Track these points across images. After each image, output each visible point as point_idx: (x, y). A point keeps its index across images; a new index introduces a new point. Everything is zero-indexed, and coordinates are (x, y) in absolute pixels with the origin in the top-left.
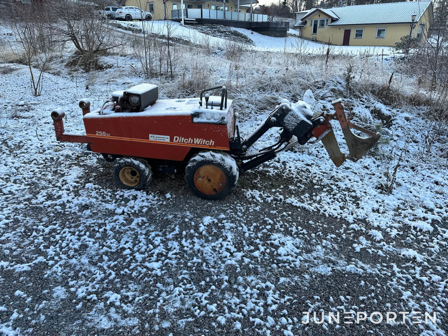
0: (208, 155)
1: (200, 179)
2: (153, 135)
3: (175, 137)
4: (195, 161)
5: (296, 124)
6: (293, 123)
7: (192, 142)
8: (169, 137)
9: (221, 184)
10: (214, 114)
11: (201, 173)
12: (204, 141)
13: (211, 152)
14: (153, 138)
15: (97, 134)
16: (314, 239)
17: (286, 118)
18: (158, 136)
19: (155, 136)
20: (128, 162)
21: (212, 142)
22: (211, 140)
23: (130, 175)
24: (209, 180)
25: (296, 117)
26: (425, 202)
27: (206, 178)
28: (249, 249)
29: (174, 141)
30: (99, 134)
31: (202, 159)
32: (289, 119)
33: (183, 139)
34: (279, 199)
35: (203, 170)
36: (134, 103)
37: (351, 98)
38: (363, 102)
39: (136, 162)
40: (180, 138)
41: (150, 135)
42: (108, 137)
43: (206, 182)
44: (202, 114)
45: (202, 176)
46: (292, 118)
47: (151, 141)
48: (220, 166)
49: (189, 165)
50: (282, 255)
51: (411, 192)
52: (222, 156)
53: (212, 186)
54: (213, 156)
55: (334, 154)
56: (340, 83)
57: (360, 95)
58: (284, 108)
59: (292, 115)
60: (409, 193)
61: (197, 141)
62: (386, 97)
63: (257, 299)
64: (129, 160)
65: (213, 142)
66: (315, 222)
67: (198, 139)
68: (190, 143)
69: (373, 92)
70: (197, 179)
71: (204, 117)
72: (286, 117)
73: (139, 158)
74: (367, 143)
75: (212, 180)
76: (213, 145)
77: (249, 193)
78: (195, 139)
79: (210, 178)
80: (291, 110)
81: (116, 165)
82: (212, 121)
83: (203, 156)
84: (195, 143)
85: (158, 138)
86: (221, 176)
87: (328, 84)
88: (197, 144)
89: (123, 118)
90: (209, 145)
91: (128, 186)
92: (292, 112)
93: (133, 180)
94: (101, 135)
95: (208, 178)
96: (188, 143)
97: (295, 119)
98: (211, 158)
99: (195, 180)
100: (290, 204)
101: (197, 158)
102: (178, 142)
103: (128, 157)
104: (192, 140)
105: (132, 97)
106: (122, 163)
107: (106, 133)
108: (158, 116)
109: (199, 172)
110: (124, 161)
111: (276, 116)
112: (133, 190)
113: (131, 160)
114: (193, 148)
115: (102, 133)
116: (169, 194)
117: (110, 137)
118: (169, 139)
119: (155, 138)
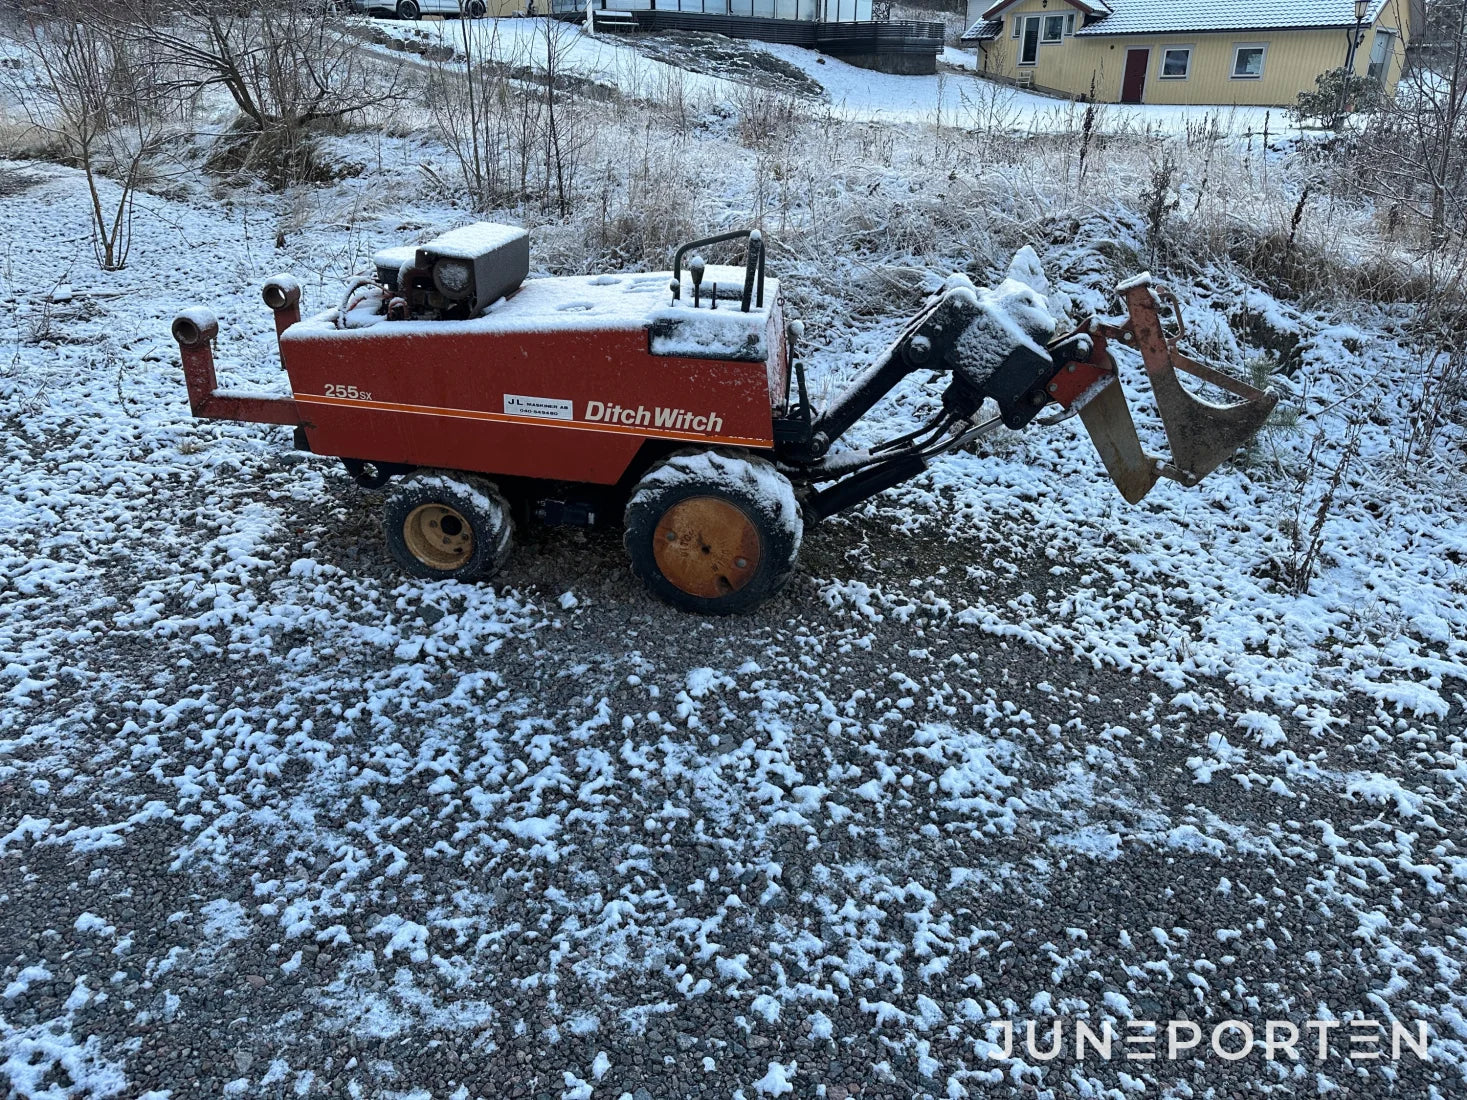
0: (700, 464)
1: (676, 545)
2: (516, 397)
3: (591, 404)
4: (656, 483)
5: (998, 359)
6: (988, 356)
7: (646, 423)
8: (569, 403)
9: (743, 562)
10: (722, 325)
11: (677, 525)
12: (689, 416)
13: (711, 454)
14: (518, 407)
15: (328, 395)
16: (1059, 740)
17: (964, 338)
18: (532, 400)
19: (524, 399)
20: (433, 488)
21: (715, 422)
22: (713, 415)
23: (439, 530)
24: (706, 550)
25: (999, 335)
26: (1418, 619)
27: (694, 540)
28: (846, 776)
29: (588, 416)
30: (334, 392)
31: (682, 477)
32: (974, 342)
33: (618, 409)
34: (935, 609)
35: (686, 515)
36: (451, 289)
37: (1164, 276)
38: (1205, 287)
39: (461, 489)
40: (606, 407)
41: (507, 398)
42: (367, 405)
43: (694, 554)
44: (680, 327)
45: (680, 534)
46: (986, 338)
47: (510, 419)
48: (741, 500)
49: (637, 499)
50: (956, 793)
51: (1371, 587)
52: (750, 467)
53: (715, 568)
54: (718, 467)
55: (1120, 460)
56: (1128, 226)
57: (1196, 266)
58: (958, 304)
59: (987, 327)
60: (1365, 591)
61: (665, 417)
62: (1283, 272)
63: (879, 939)
64: (436, 482)
65: (720, 421)
66: (1060, 685)
67: (667, 411)
68: (642, 424)
69: (1238, 256)
70: (664, 545)
71: (687, 334)
72: (964, 335)
73: (468, 473)
74: (1230, 424)
75: (716, 549)
76: (718, 429)
77: (834, 592)
78: (658, 410)
79: (707, 541)
80: (980, 312)
81: (394, 498)
82: (716, 348)
83: (683, 469)
84: (658, 422)
85: (533, 408)
86: (745, 535)
87: (1087, 227)
88: (663, 426)
89: (416, 339)
90: (704, 431)
91: (433, 569)
92: (985, 319)
93: (449, 549)
94: (342, 398)
95: (700, 540)
96: (633, 424)
97: (995, 342)
98: (712, 474)
99: (656, 547)
100: (973, 626)
101: (666, 474)
102: (602, 420)
103: (433, 472)
104: (648, 415)
105: (445, 267)
106: (414, 492)
107: (359, 390)
108: (534, 334)
109: (671, 522)
110: (419, 486)
111: (930, 332)
112: (452, 581)
113: (444, 482)
114: (650, 441)
115: (346, 389)
116: (569, 595)
117: (372, 405)
118: (571, 408)
119: (524, 408)
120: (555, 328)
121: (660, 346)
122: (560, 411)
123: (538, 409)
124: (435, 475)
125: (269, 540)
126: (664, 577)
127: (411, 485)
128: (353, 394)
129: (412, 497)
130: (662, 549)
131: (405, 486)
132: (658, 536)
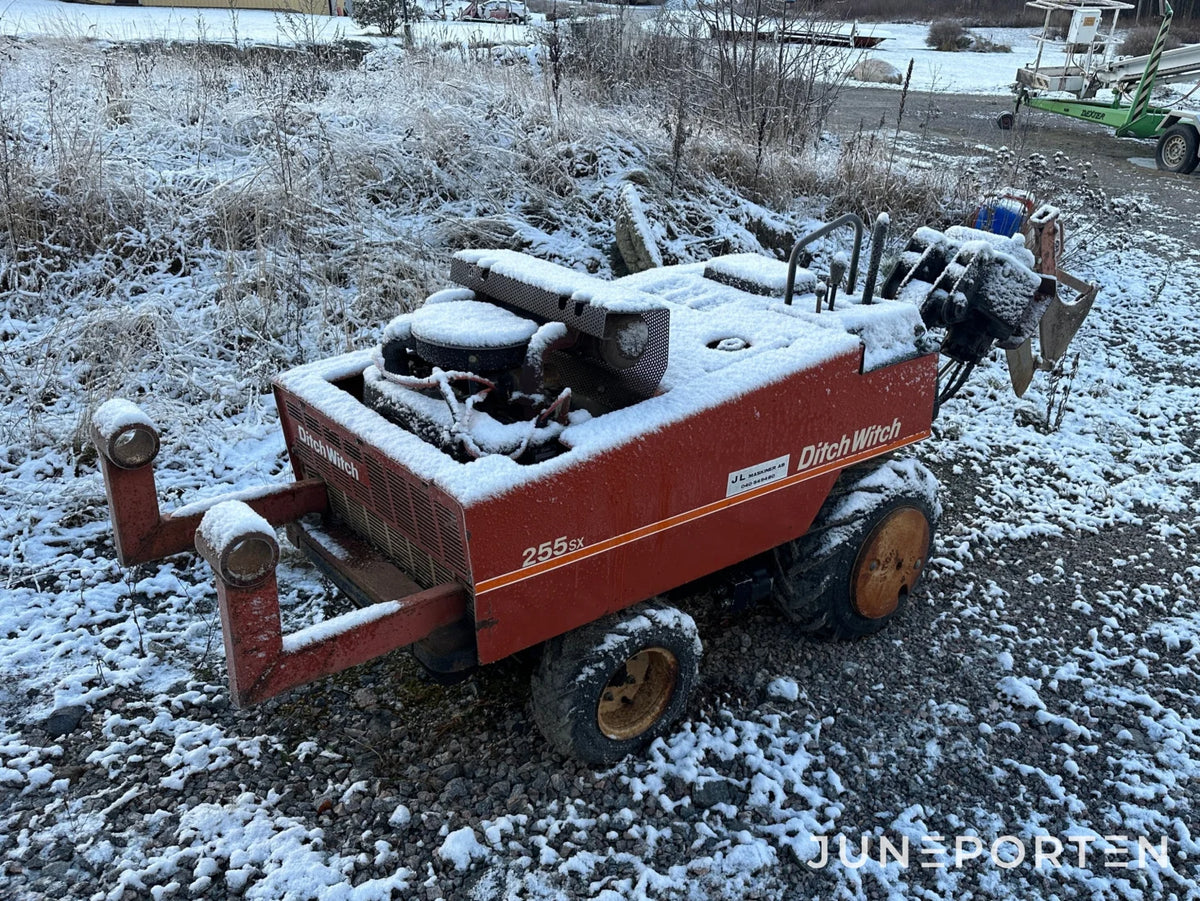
0: (884, 476)
1: (877, 573)
2: (739, 473)
3: (805, 451)
4: (857, 515)
5: (1027, 300)
6: (1017, 299)
7: (844, 452)
8: (787, 458)
9: (919, 562)
10: (894, 322)
11: (881, 551)
12: (878, 430)
13: (892, 462)
15: (527, 564)
17: (991, 286)
18: (755, 469)
19: (745, 472)
20: (644, 632)
21: (896, 427)
22: (894, 421)
24: (900, 565)
27: (892, 560)
29: (801, 466)
30: (536, 556)
31: (879, 497)
32: (1003, 289)
33: (826, 447)
35: (889, 538)
36: (630, 357)
40: (817, 448)
41: (733, 477)
42: (576, 556)
43: (891, 574)
45: (882, 560)
46: (1012, 284)
47: (730, 502)
48: (920, 500)
53: (903, 579)
54: (902, 474)
58: (986, 257)
59: (1011, 273)
61: (861, 439)
64: (642, 623)
65: (898, 425)
67: (864, 431)
70: (867, 577)
71: (874, 341)
72: (991, 284)
75: (906, 562)
76: (897, 433)
78: (857, 432)
79: (902, 556)
80: (1001, 262)
81: (589, 671)
82: (898, 348)
83: (877, 490)
84: (853, 448)
85: (753, 479)
86: (923, 534)
88: (858, 451)
89: (651, 439)
90: (888, 440)
92: (1009, 267)
94: (545, 561)
95: (897, 558)
96: (835, 459)
97: (1021, 285)
98: (900, 483)
99: (859, 584)
101: (861, 502)
102: (811, 466)
103: (627, 614)
104: (848, 441)
105: (625, 328)
106: (620, 649)
107: (567, 541)
108: (769, 386)
109: (875, 551)
110: (622, 638)
111: (964, 287)
112: (659, 742)
113: (650, 618)
114: (844, 471)
115: (552, 546)
116: (782, 682)
117: (583, 553)
118: (787, 465)
119: (745, 482)
120: (788, 373)
121: (870, 361)
124: (635, 615)
125: (330, 846)
126: (857, 614)
127: (611, 641)
128: (560, 548)
129: (619, 657)
130: (865, 583)
131: (605, 647)
132: (863, 570)
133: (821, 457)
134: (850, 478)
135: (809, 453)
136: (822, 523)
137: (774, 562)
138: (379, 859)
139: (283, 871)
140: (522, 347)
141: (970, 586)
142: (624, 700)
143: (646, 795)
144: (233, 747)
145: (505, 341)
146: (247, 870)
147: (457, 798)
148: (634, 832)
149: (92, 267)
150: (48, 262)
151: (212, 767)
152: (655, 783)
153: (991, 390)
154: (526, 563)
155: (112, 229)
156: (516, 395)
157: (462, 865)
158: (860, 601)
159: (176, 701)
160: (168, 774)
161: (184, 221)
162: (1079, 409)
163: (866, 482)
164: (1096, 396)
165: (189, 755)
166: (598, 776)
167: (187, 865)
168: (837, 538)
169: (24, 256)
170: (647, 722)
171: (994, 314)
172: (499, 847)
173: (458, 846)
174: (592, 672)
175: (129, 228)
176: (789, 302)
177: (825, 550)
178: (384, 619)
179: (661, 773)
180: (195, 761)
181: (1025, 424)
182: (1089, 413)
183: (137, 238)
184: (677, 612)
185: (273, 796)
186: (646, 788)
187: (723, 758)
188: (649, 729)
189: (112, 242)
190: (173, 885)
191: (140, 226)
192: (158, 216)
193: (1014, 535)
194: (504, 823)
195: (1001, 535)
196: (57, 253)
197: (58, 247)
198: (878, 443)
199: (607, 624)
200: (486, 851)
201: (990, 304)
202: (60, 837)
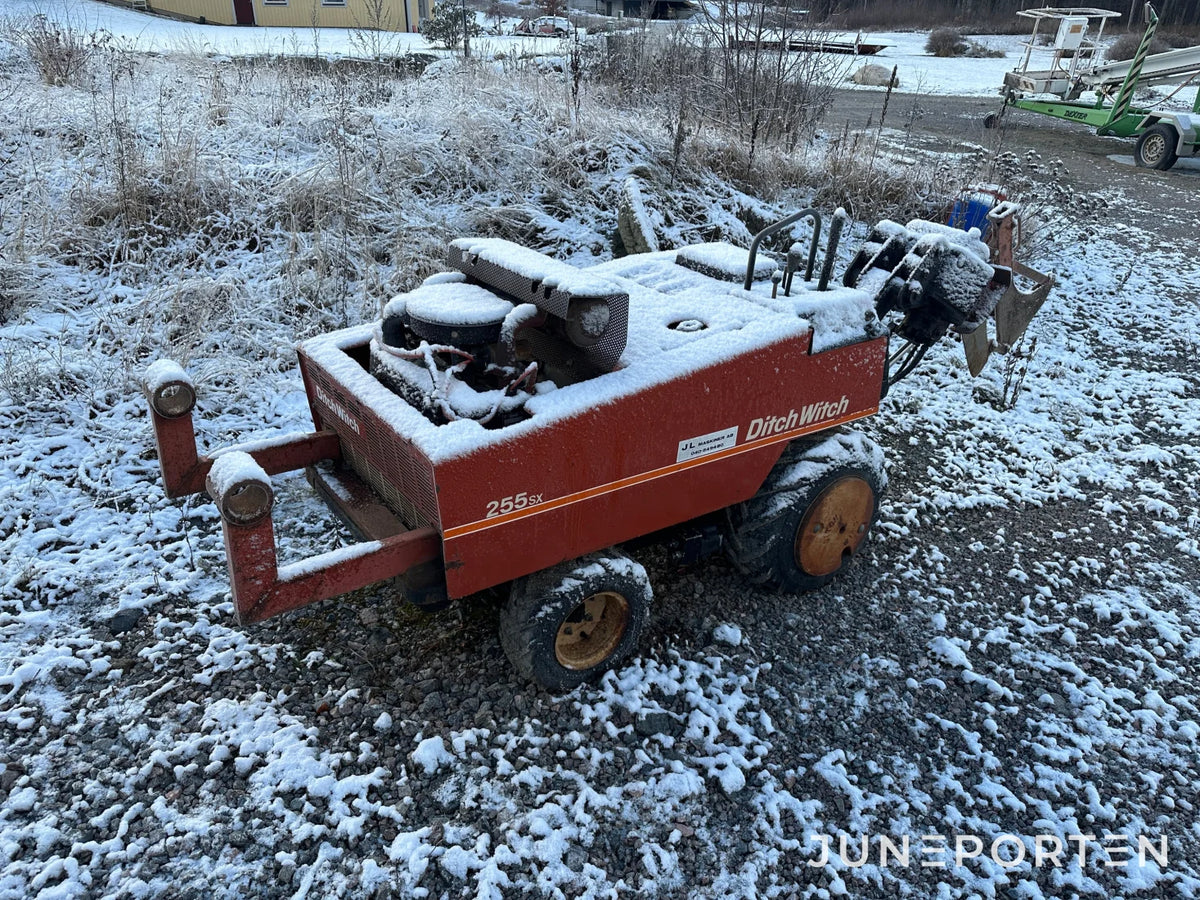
0: (831, 448)
1: (820, 536)
2: (690, 441)
3: (753, 423)
4: (799, 482)
5: (979, 289)
6: (970, 288)
7: (793, 425)
8: (735, 429)
9: (863, 527)
10: (847, 308)
11: (824, 516)
12: (826, 406)
13: (839, 435)
14: (694, 450)
17: (946, 276)
18: (703, 438)
19: (695, 441)
20: (598, 578)
21: (843, 404)
22: (842, 398)
24: (843, 529)
25: (977, 269)
27: (835, 524)
29: (749, 437)
30: (497, 510)
31: (824, 467)
32: (957, 278)
33: (773, 420)
35: (833, 504)
37: (684, 190)
38: (712, 195)
40: (765, 421)
41: (682, 445)
42: (535, 510)
43: (834, 537)
45: (826, 524)
46: (967, 274)
47: (680, 467)
48: (865, 471)
52: (864, 435)
53: (847, 542)
54: (848, 447)
57: (698, 178)
58: (942, 249)
59: (966, 264)
61: (809, 413)
64: (598, 570)
65: (847, 402)
67: (811, 407)
68: (789, 428)
70: (811, 538)
71: (824, 325)
72: (947, 274)
75: (850, 526)
76: (846, 409)
78: (804, 408)
79: (845, 520)
80: (956, 254)
81: (547, 609)
82: (847, 333)
83: (823, 460)
84: (802, 421)
85: (702, 447)
86: (868, 502)
88: (805, 424)
89: (605, 409)
90: (834, 417)
92: (964, 259)
94: (506, 513)
95: (840, 522)
96: (783, 431)
97: (974, 276)
98: (846, 455)
99: (804, 543)
101: (807, 470)
102: (759, 437)
103: (584, 561)
104: (796, 416)
105: (588, 310)
106: (575, 591)
107: (527, 497)
108: (719, 365)
109: (819, 515)
110: (578, 582)
111: (920, 276)
112: (611, 674)
113: (604, 565)
114: (792, 441)
115: (513, 501)
116: (726, 628)
117: (542, 508)
118: (735, 434)
119: (695, 450)
120: (737, 353)
121: (819, 343)
122: (724, 441)
123: (709, 445)
124: (591, 563)
125: (323, 743)
126: (800, 570)
127: (568, 585)
128: (521, 503)
129: (574, 599)
130: (809, 544)
131: (562, 589)
132: (807, 533)
133: (768, 429)
134: (798, 448)
135: (756, 425)
136: (770, 487)
137: (724, 520)
138: (362, 758)
139: (281, 762)
140: (496, 326)
141: (914, 550)
142: (583, 634)
143: (595, 720)
144: (254, 652)
145: (483, 320)
146: (253, 758)
147: (434, 710)
148: (581, 753)
149: (186, 245)
150: (154, 239)
151: (236, 667)
152: (603, 710)
153: (953, 368)
154: (489, 515)
155: (204, 213)
156: (491, 367)
157: (430, 769)
158: (804, 559)
159: (214, 610)
160: (201, 671)
161: (261, 206)
162: (1035, 389)
163: (812, 453)
164: (1053, 377)
165: (219, 656)
166: (555, 700)
167: (206, 749)
168: (783, 503)
169: (135, 234)
170: (601, 656)
171: (948, 301)
172: (463, 756)
173: (428, 752)
174: (550, 610)
175: (216, 212)
176: (748, 288)
177: (771, 512)
178: (367, 556)
179: (610, 702)
180: (223, 661)
181: (983, 402)
182: (1045, 393)
183: (223, 220)
184: (629, 562)
185: (282, 696)
186: (594, 714)
187: (666, 692)
188: (603, 662)
189: (203, 223)
190: (192, 766)
191: (226, 210)
192: (241, 201)
193: (960, 505)
194: (469, 735)
195: (949, 504)
196: (160, 232)
197: (161, 227)
198: (826, 418)
199: (565, 569)
200: (451, 758)
201: (944, 292)
202: (109, 718)
